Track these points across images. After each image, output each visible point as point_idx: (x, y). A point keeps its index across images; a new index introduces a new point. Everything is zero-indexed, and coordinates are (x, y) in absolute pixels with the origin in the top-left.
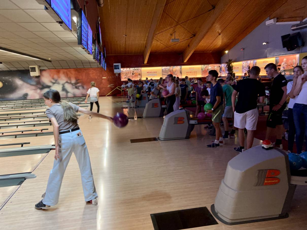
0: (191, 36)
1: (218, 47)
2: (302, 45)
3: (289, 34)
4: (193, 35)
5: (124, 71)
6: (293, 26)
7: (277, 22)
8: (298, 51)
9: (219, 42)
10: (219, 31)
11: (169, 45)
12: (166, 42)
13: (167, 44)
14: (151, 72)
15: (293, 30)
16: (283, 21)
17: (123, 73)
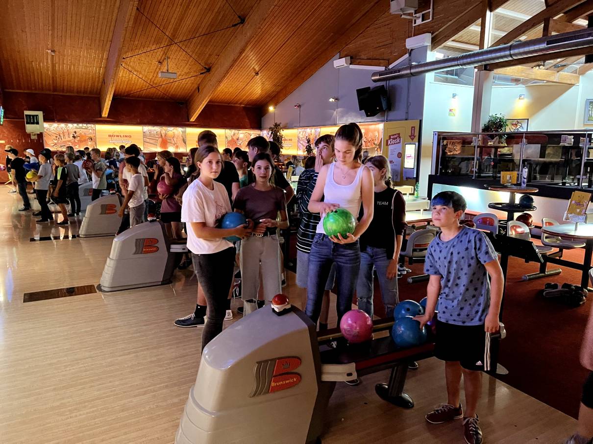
0: (202, 70)
1: (255, 98)
2: (387, 108)
3: (369, 88)
4: (205, 68)
5: (52, 128)
6: (374, 74)
7: (350, 64)
8: (382, 118)
9: (257, 88)
10: (255, 67)
11: (156, 84)
12: (151, 77)
13: (153, 80)
14: (118, 136)
15: (375, 81)
16: (360, 64)
17: (51, 133)
